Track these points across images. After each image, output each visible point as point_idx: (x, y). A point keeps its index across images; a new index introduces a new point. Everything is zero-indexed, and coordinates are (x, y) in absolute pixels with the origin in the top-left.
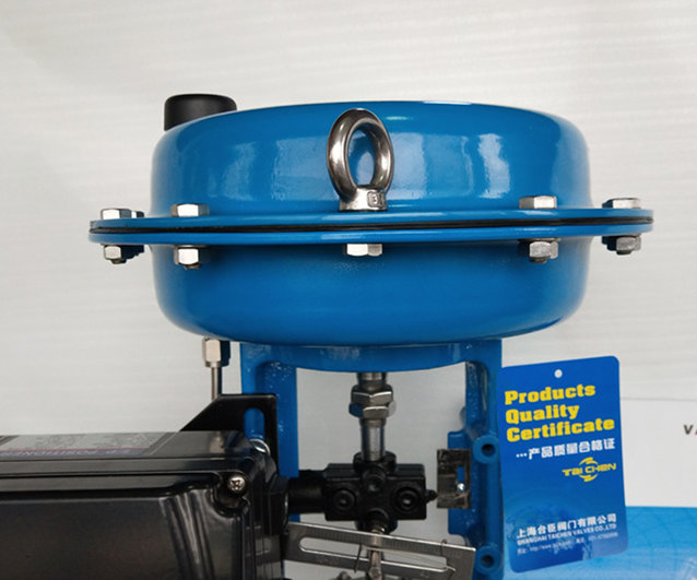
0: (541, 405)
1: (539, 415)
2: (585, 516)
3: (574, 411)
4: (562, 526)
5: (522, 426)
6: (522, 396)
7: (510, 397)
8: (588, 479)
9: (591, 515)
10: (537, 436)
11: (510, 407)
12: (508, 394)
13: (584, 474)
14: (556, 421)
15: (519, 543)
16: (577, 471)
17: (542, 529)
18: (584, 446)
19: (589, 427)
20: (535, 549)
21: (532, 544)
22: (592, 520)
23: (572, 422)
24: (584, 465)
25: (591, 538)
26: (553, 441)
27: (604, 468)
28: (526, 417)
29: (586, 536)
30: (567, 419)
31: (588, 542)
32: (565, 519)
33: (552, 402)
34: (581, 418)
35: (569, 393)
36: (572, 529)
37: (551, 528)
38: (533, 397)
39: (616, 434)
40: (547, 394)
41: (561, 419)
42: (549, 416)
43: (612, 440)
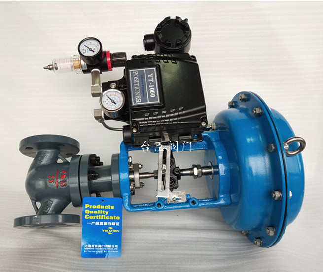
1: (96, 212)
2: (108, 244)
3: (107, 213)
4: (100, 246)
6: (91, 206)
8: (110, 233)
10: (94, 218)
11: (86, 209)
13: (109, 232)
14: (101, 215)
15: (85, 249)
16: (106, 231)
18: (109, 223)
20: (90, 252)
21: (89, 250)
23: (106, 216)
24: (109, 229)
25: (109, 252)
26: (100, 221)
28: (92, 212)
29: (107, 250)
31: (108, 253)
32: (101, 245)
33: (100, 209)
36: (103, 248)
41: (102, 214)
42: (99, 213)
43: (119, 223)
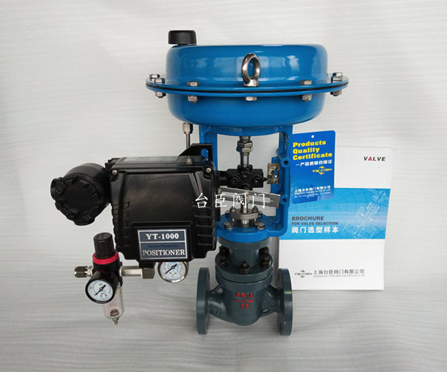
0: (306, 147)
5: (299, 155)
7: (295, 144)
9: (322, 186)
12: (294, 144)
17: (304, 190)
19: (323, 156)
22: (322, 188)
27: (327, 170)
30: (315, 152)
34: (320, 152)
35: (316, 144)
37: (307, 189)
38: (303, 144)
39: (333, 158)
40: (308, 144)
